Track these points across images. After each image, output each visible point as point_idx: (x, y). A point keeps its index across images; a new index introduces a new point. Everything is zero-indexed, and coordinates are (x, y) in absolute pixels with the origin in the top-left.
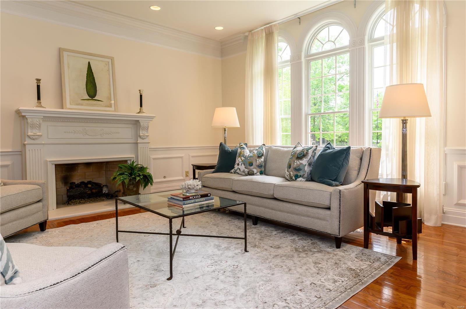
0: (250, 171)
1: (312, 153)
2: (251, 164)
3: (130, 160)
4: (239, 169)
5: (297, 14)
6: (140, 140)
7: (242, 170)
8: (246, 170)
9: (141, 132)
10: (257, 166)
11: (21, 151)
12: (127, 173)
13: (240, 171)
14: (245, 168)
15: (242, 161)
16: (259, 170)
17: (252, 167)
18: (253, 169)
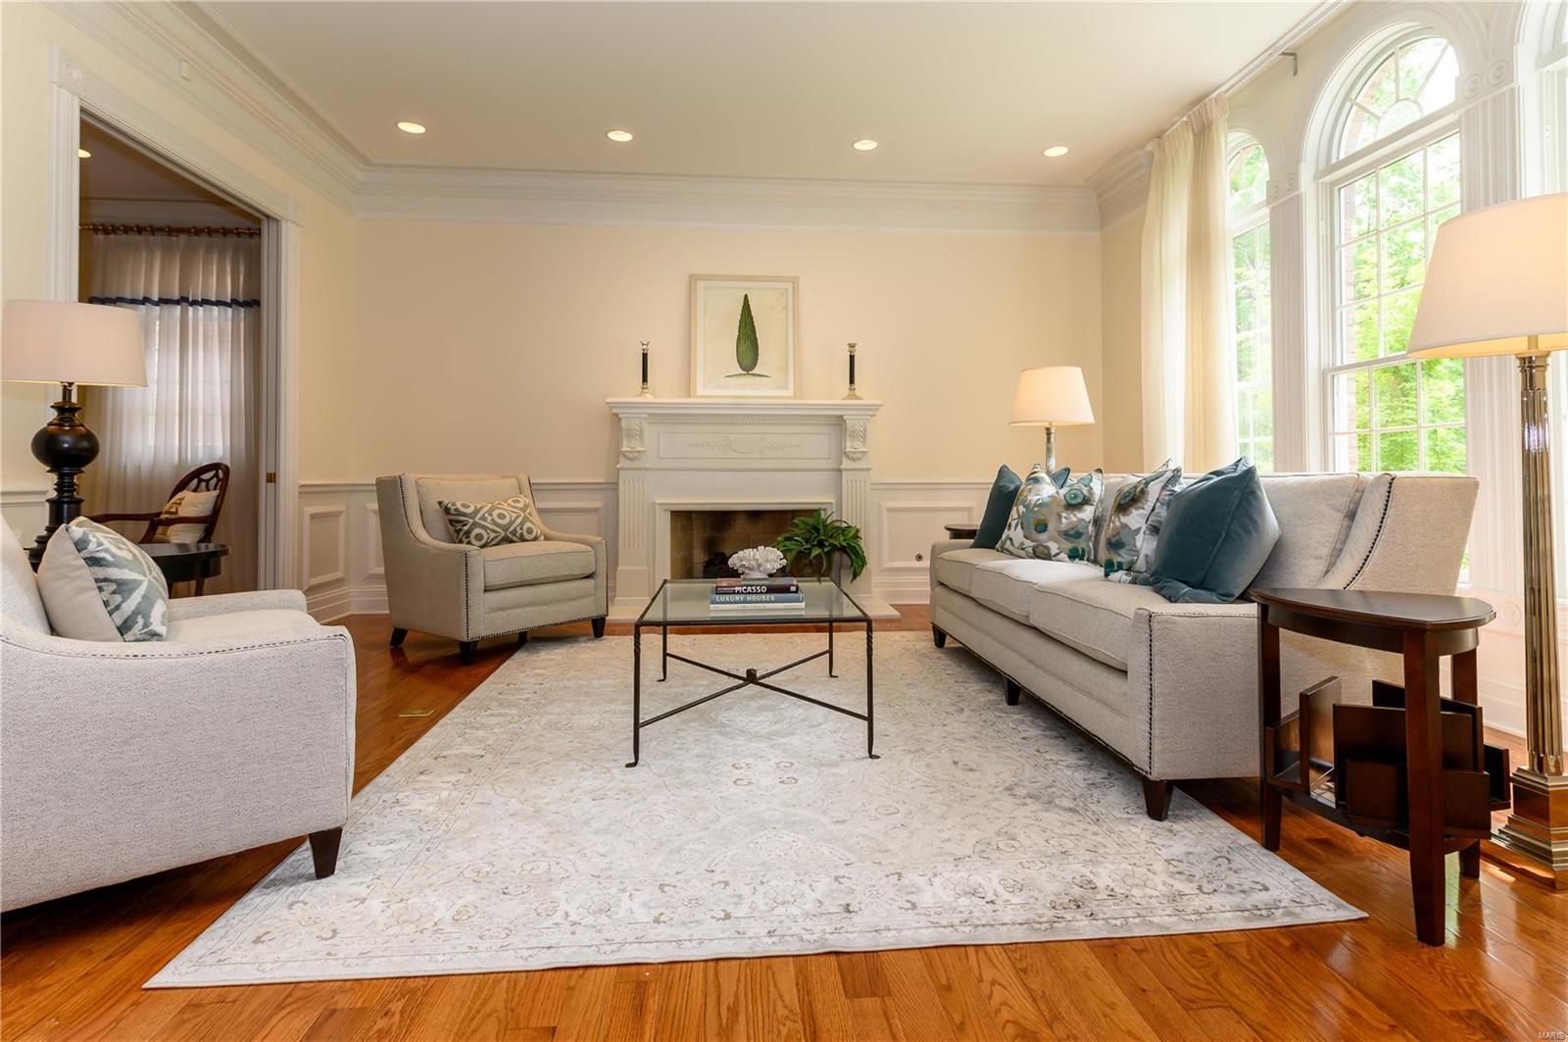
0: (1038, 546)
1: (1159, 491)
2: (1042, 527)
3: (825, 510)
4: (1011, 539)
5: (1275, 43)
6: (846, 464)
7: (1017, 543)
8: (1028, 543)
9: (848, 444)
10: (1059, 532)
11: (615, 483)
12: (799, 539)
13: (1013, 545)
14: (1025, 537)
15: (1019, 516)
16: (1068, 545)
17: (1043, 537)
18: (1048, 541)
